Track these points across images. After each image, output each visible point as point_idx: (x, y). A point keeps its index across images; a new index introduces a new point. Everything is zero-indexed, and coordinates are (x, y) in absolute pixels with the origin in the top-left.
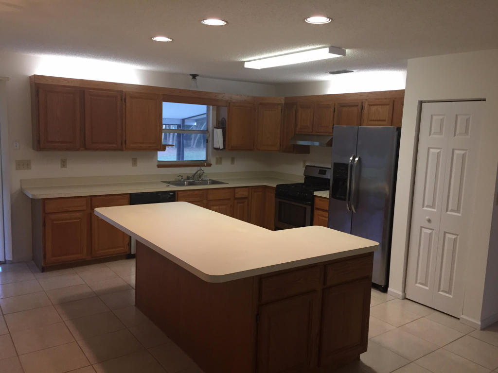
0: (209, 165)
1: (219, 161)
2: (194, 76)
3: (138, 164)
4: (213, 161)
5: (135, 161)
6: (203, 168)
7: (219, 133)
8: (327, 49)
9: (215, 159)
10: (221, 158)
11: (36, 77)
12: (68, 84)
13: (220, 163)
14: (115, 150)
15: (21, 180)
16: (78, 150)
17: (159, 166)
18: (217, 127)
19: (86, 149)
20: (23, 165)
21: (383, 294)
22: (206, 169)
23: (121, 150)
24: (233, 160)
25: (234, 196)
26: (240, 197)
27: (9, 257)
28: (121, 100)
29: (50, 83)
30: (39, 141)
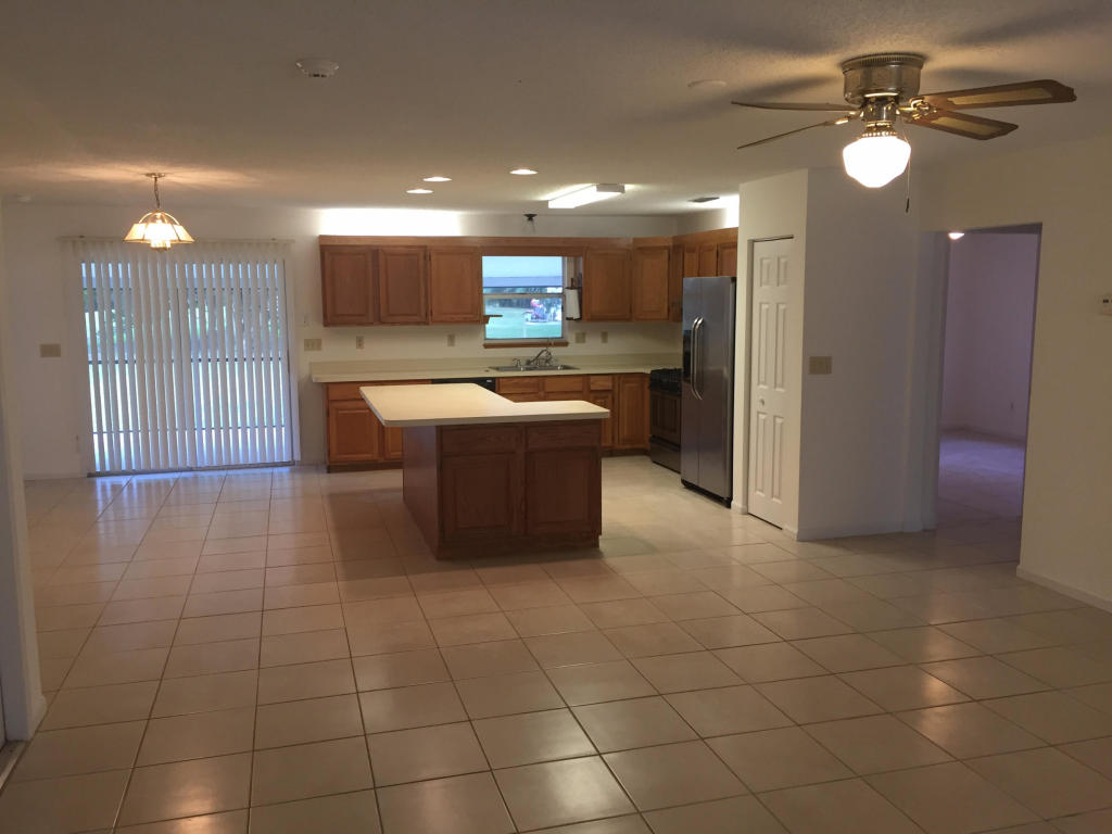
0: (565, 344)
1: (581, 338)
2: (530, 217)
3: (457, 342)
4: (571, 338)
5: (451, 339)
6: (551, 349)
7: (572, 295)
8: (595, 188)
9: (574, 336)
10: (584, 334)
11: (322, 237)
12: (357, 243)
13: (584, 341)
14: (418, 323)
15: (311, 364)
16: (371, 324)
17: (486, 346)
18: (572, 288)
19: (383, 323)
20: (313, 344)
21: (726, 510)
22: (555, 351)
23: (426, 323)
24: (604, 336)
25: (589, 387)
26: (599, 388)
27: (297, 457)
28: (425, 257)
29: (336, 243)
30: (325, 316)
